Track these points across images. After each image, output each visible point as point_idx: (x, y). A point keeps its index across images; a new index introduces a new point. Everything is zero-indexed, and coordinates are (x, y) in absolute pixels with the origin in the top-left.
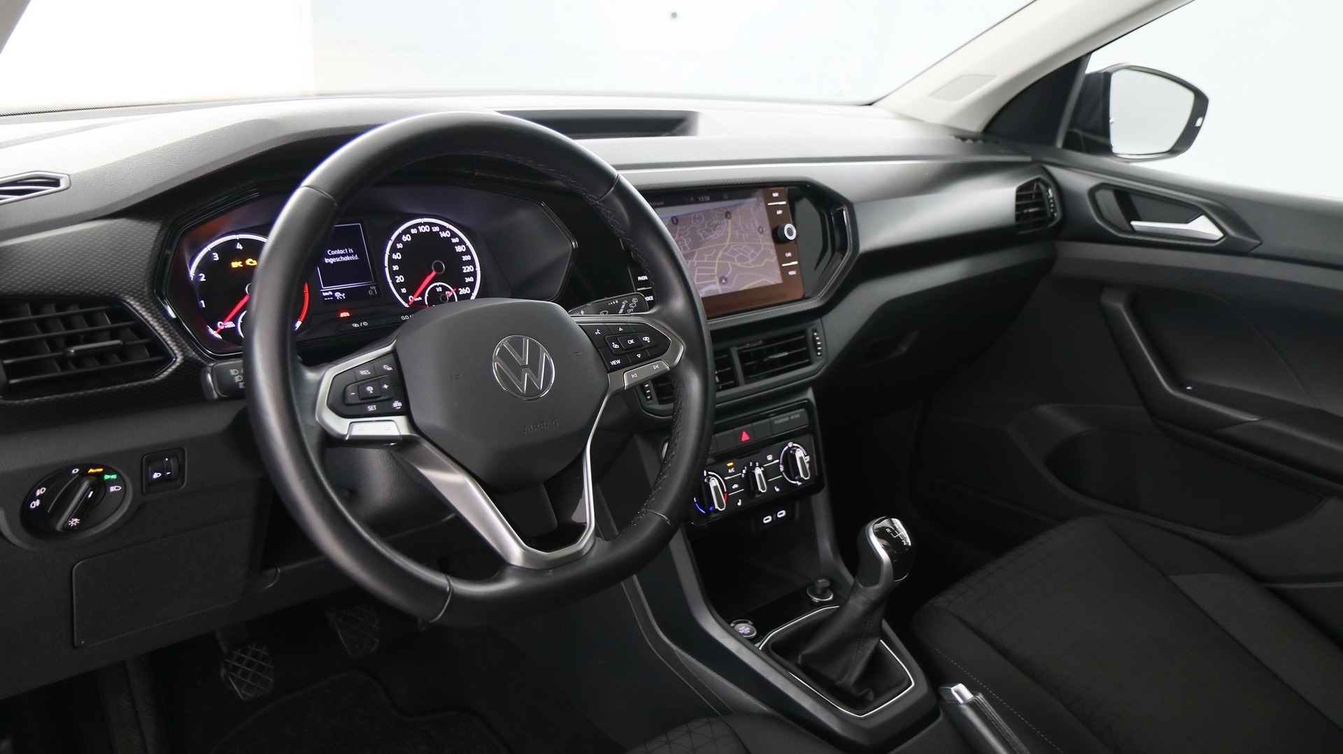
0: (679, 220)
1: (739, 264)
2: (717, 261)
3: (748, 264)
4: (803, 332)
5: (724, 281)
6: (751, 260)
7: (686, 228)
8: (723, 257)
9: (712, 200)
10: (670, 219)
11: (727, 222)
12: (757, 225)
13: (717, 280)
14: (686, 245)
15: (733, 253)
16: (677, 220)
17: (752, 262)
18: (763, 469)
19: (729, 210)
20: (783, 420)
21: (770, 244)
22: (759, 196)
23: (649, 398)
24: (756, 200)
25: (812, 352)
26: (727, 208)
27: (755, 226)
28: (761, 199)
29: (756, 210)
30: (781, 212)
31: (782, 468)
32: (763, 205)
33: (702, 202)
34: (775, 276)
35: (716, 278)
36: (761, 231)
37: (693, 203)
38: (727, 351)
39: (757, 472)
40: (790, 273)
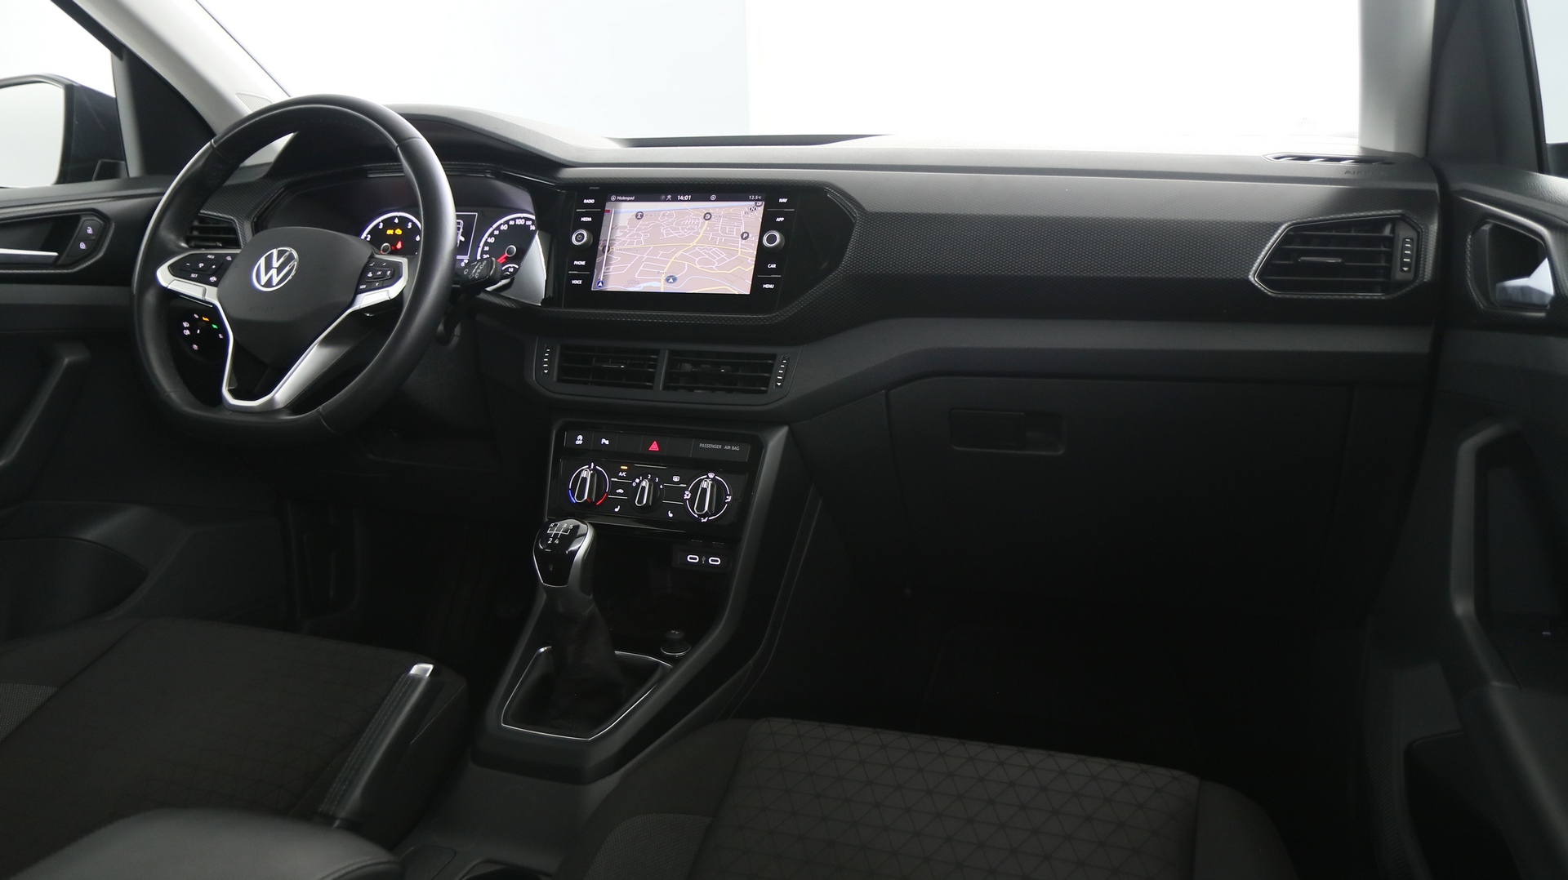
0: (645, 215)
1: (698, 267)
2: (671, 261)
3: (712, 269)
5: (671, 280)
6: (716, 265)
7: (649, 224)
8: (682, 257)
9: (693, 200)
10: (635, 213)
11: (703, 224)
12: (742, 231)
13: (663, 277)
14: (642, 239)
15: (697, 254)
16: (642, 216)
17: (716, 267)
18: (661, 487)
19: (711, 211)
20: (713, 446)
21: (752, 251)
22: (758, 200)
23: (546, 371)
24: (753, 203)
25: (772, 381)
26: (709, 209)
27: (738, 230)
28: (760, 203)
29: (748, 215)
30: (782, 219)
31: (687, 495)
32: (761, 210)
33: (681, 200)
34: (743, 287)
35: (663, 276)
36: (745, 236)
37: (669, 201)
38: (656, 352)
39: (644, 484)
40: (766, 286)
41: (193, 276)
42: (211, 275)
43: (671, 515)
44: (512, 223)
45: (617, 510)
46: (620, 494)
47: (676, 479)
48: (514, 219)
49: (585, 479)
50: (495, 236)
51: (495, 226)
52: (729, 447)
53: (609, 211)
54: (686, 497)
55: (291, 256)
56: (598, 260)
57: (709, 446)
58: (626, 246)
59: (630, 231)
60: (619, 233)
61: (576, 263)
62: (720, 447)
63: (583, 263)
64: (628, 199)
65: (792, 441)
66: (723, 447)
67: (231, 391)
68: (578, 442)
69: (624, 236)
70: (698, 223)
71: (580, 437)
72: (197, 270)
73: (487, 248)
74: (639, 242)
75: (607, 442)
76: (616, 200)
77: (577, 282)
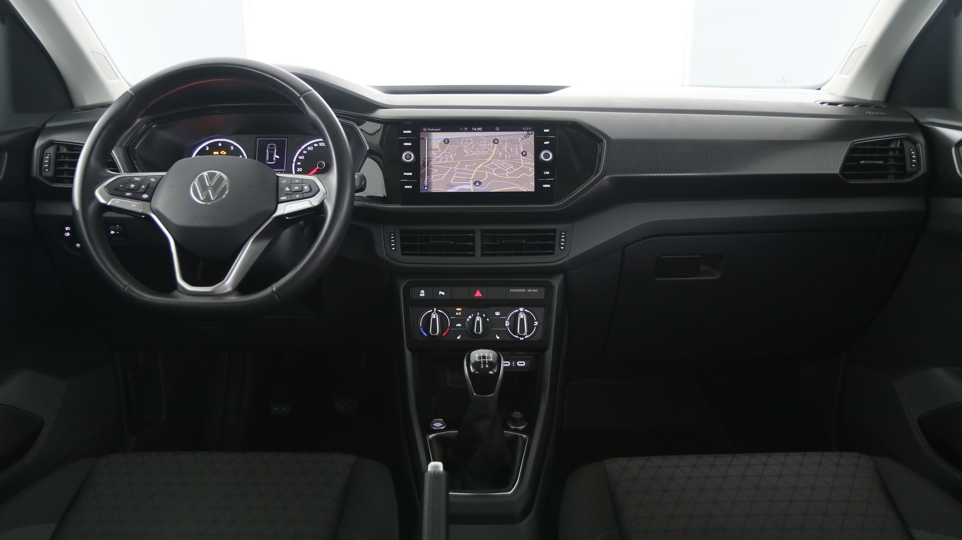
0: (450, 141)
1: (495, 175)
2: (475, 171)
3: (505, 176)
4: (553, 231)
5: (477, 184)
6: (507, 173)
7: (455, 147)
8: (482, 168)
9: (483, 131)
10: (443, 140)
11: (493, 147)
12: (522, 150)
13: (471, 182)
14: (451, 157)
15: (493, 166)
16: (448, 141)
17: (508, 174)
18: (488, 320)
19: (497, 138)
20: (519, 290)
21: (531, 164)
22: (529, 130)
23: (393, 249)
24: (526, 132)
25: (557, 246)
26: (496, 136)
27: (519, 150)
28: (531, 133)
29: (525, 140)
30: (548, 143)
31: (507, 324)
32: (532, 137)
33: (474, 131)
34: (529, 186)
35: (471, 181)
36: (524, 154)
37: (466, 131)
38: (473, 232)
39: (478, 318)
40: (545, 186)
41: (128, 194)
42: (144, 193)
43: (498, 338)
44: (316, 145)
46: (459, 327)
47: (498, 314)
48: (317, 143)
49: (435, 319)
50: (304, 155)
51: (303, 148)
52: (531, 290)
53: (423, 138)
54: (506, 325)
55: (221, 178)
56: (422, 172)
57: (517, 290)
58: (440, 162)
59: (442, 152)
60: (433, 153)
61: (405, 174)
62: (524, 290)
63: (411, 174)
64: (436, 130)
66: (526, 290)
68: (421, 295)
69: (438, 154)
70: (490, 146)
71: (422, 291)
72: (130, 190)
73: (299, 163)
74: (449, 159)
75: (443, 293)
76: (427, 131)
77: (408, 187)
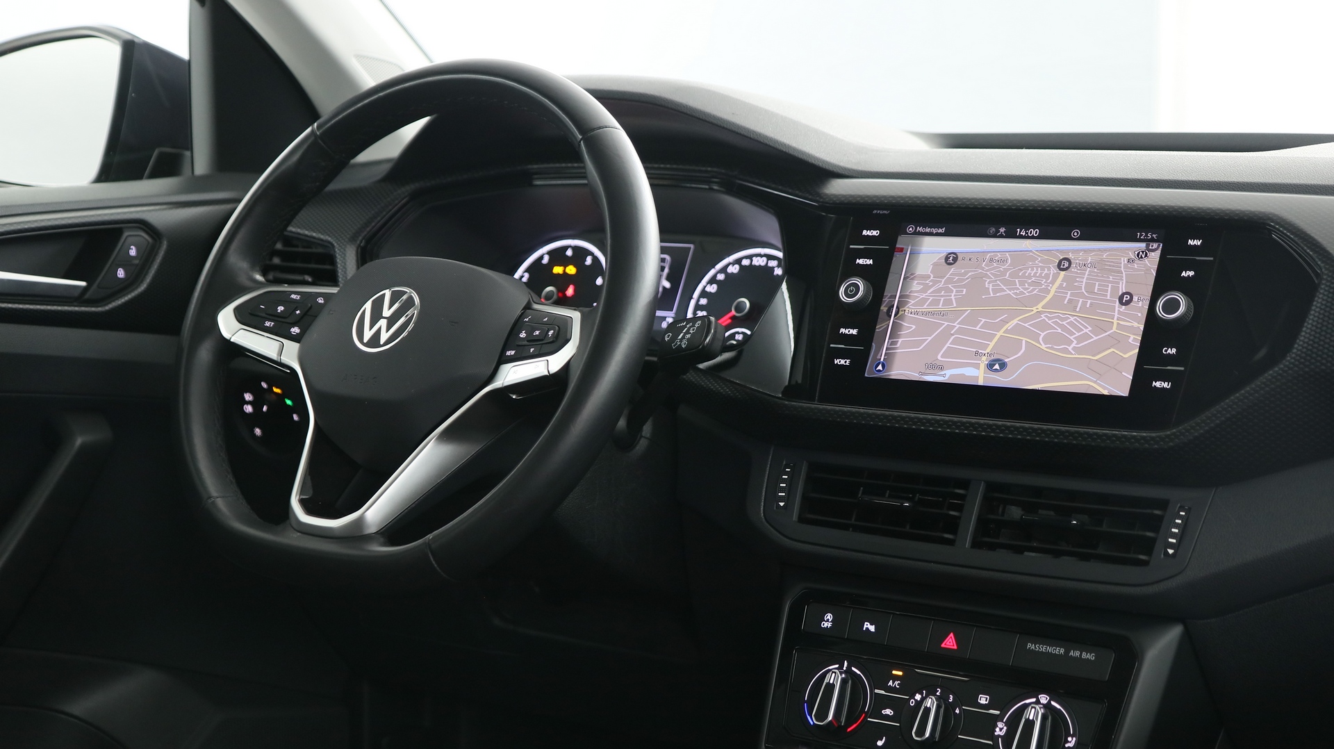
0: (960, 258)
1: (1043, 347)
2: (999, 334)
3: (1066, 351)
4: (1163, 504)
5: (997, 367)
6: (1073, 345)
7: (966, 273)
8: (1018, 329)
9: (1041, 237)
10: (944, 255)
11: (1056, 277)
12: (1122, 290)
13: (985, 361)
14: (953, 297)
15: (1043, 326)
16: (955, 260)
17: (1074, 348)
18: (957, 711)
19: (1070, 256)
20: (1050, 649)
21: (1136, 325)
22: (1153, 240)
23: (782, 504)
24: (1143, 245)
25: (1159, 546)
26: (1068, 251)
27: (1115, 289)
28: (1155, 245)
29: (1133, 265)
30: (1191, 273)
31: (1000, 729)
32: (1155, 256)
33: (1021, 237)
34: (1118, 383)
35: (984, 358)
36: (1125, 300)
37: (1001, 236)
38: (965, 484)
39: (928, 703)
40: (1158, 384)
41: (267, 324)
42: (294, 325)
44: (746, 262)
45: (880, 743)
46: (887, 717)
47: (983, 700)
48: (750, 257)
49: (831, 687)
50: (719, 283)
51: (719, 266)
52: (1077, 654)
53: (901, 250)
54: (998, 732)
55: (410, 302)
56: (879, 328)
57: (1043, 648)
58: (925, 308)
59: (935, 283)
60: (915, 286)
61: (842, 330)
62: (1062, 651)
63: (854, 332)
64: (934, 231)
65: (1189, 649)
66: (1067, 652)
67: (302, 502)
68: (826, 625)
69: (924, 291)
70: (1047, 276)
71: (829, 616)
72: (274, 316)
73: (703, 301)
74: (948, 302)
75: (872, 628)
76: (916, 233)
77: (842, 362)
